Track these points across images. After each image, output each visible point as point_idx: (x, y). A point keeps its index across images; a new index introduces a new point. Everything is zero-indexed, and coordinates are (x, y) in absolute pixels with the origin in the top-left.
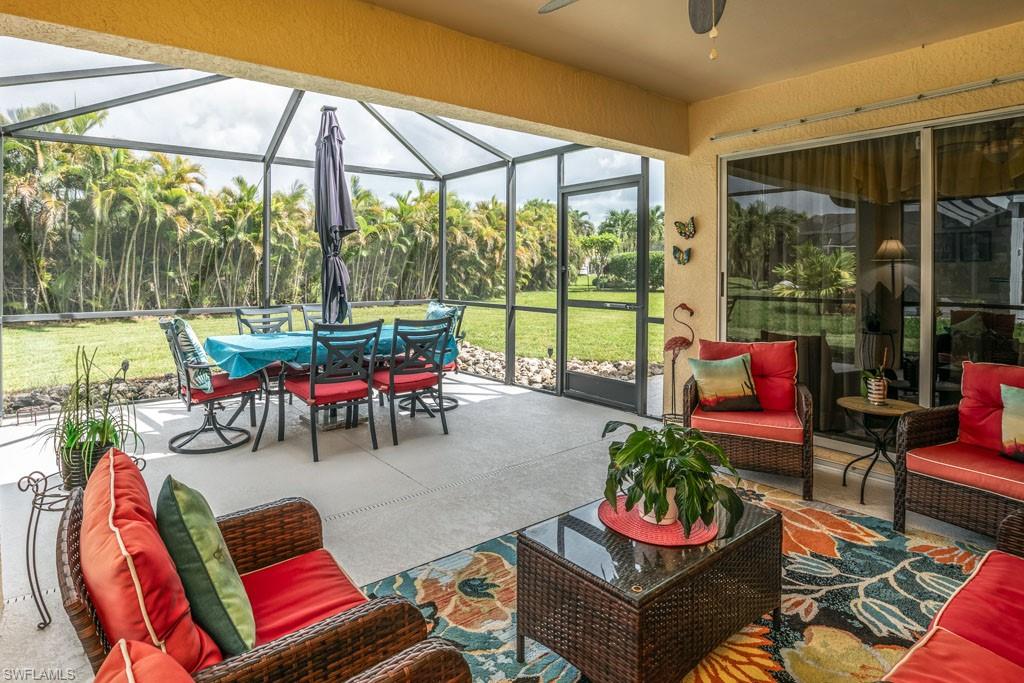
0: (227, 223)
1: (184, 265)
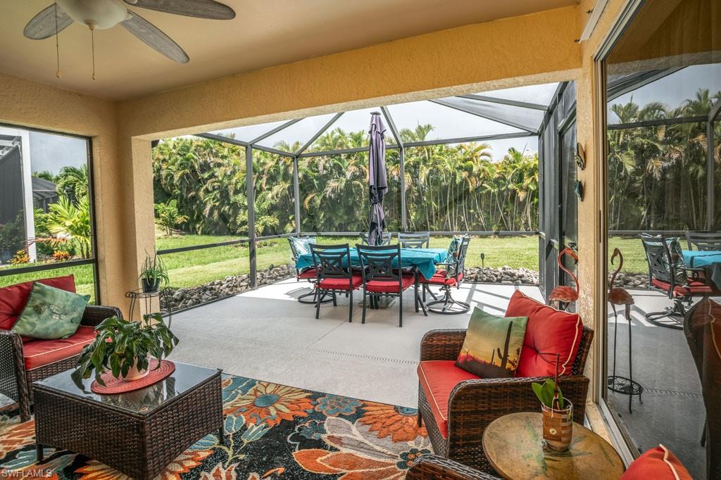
0: (502, 179)
1: (480, 206)
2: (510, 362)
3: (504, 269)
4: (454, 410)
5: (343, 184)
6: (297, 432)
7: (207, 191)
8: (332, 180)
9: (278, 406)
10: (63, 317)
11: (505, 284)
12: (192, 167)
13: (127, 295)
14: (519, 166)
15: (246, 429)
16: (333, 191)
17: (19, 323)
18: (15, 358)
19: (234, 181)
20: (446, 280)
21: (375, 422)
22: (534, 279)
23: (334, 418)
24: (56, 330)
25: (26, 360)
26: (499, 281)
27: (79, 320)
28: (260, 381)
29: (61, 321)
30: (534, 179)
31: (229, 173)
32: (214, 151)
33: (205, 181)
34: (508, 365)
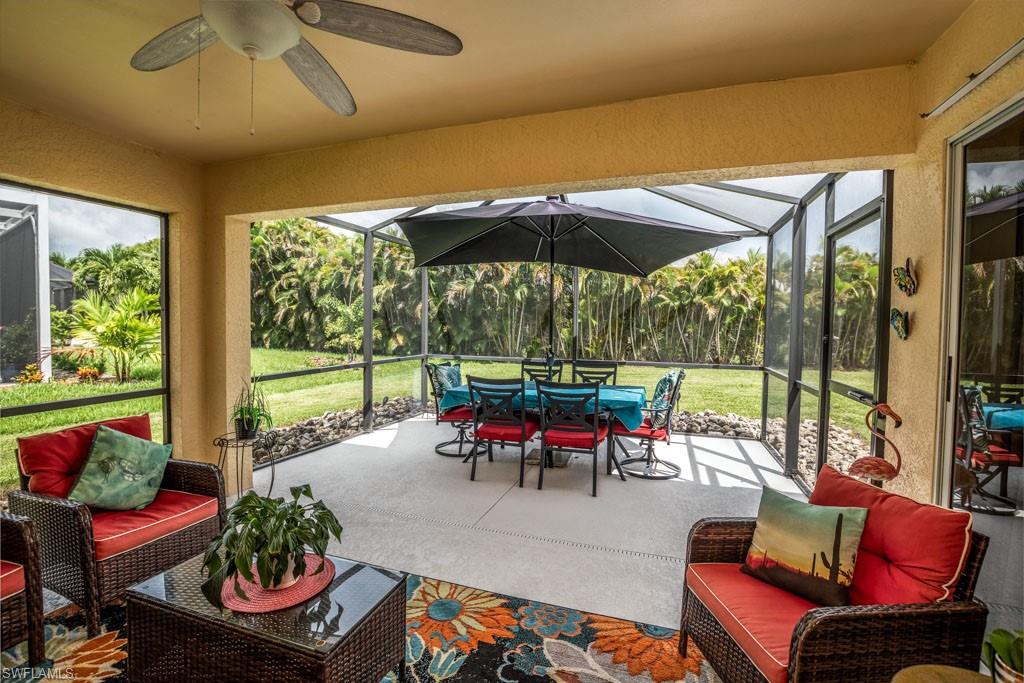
0: (684, 288)
1: (654, 324)
2: (844, 573)
3: (707, 414)
4: (805, 655)
5: (472, 287)
6: (509, 663)
7: (281, 289)
8: (456, 282)
9: (464, 618)
10: (139, 478)
11: (712, 436)
12: (262, 256)
13: (216, 443)
14: (708, 272)
15: (431, 658)
16: (456, 297)
17: (79, 486)
18: (83, 543)
19: (318, 276)
20: (653, 432)
21: (617, 649)
22: (753, 430)
23: (553, 640)
24: (128, 496)
25: (96, 546)
26: (705, 432)
27: (159, 481)
28: (425, 578)
29: (136, 484)
30: (729, 292)
31: (311, 266)
32: (292, 235)
33: (278, 275)
34: (841, 578)
